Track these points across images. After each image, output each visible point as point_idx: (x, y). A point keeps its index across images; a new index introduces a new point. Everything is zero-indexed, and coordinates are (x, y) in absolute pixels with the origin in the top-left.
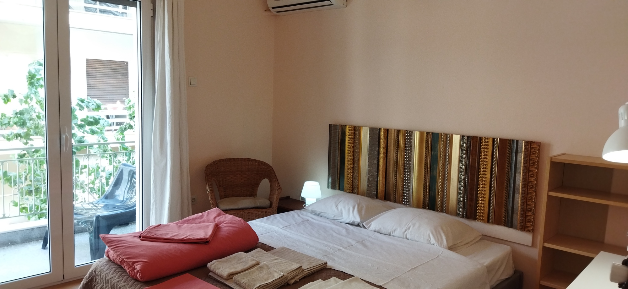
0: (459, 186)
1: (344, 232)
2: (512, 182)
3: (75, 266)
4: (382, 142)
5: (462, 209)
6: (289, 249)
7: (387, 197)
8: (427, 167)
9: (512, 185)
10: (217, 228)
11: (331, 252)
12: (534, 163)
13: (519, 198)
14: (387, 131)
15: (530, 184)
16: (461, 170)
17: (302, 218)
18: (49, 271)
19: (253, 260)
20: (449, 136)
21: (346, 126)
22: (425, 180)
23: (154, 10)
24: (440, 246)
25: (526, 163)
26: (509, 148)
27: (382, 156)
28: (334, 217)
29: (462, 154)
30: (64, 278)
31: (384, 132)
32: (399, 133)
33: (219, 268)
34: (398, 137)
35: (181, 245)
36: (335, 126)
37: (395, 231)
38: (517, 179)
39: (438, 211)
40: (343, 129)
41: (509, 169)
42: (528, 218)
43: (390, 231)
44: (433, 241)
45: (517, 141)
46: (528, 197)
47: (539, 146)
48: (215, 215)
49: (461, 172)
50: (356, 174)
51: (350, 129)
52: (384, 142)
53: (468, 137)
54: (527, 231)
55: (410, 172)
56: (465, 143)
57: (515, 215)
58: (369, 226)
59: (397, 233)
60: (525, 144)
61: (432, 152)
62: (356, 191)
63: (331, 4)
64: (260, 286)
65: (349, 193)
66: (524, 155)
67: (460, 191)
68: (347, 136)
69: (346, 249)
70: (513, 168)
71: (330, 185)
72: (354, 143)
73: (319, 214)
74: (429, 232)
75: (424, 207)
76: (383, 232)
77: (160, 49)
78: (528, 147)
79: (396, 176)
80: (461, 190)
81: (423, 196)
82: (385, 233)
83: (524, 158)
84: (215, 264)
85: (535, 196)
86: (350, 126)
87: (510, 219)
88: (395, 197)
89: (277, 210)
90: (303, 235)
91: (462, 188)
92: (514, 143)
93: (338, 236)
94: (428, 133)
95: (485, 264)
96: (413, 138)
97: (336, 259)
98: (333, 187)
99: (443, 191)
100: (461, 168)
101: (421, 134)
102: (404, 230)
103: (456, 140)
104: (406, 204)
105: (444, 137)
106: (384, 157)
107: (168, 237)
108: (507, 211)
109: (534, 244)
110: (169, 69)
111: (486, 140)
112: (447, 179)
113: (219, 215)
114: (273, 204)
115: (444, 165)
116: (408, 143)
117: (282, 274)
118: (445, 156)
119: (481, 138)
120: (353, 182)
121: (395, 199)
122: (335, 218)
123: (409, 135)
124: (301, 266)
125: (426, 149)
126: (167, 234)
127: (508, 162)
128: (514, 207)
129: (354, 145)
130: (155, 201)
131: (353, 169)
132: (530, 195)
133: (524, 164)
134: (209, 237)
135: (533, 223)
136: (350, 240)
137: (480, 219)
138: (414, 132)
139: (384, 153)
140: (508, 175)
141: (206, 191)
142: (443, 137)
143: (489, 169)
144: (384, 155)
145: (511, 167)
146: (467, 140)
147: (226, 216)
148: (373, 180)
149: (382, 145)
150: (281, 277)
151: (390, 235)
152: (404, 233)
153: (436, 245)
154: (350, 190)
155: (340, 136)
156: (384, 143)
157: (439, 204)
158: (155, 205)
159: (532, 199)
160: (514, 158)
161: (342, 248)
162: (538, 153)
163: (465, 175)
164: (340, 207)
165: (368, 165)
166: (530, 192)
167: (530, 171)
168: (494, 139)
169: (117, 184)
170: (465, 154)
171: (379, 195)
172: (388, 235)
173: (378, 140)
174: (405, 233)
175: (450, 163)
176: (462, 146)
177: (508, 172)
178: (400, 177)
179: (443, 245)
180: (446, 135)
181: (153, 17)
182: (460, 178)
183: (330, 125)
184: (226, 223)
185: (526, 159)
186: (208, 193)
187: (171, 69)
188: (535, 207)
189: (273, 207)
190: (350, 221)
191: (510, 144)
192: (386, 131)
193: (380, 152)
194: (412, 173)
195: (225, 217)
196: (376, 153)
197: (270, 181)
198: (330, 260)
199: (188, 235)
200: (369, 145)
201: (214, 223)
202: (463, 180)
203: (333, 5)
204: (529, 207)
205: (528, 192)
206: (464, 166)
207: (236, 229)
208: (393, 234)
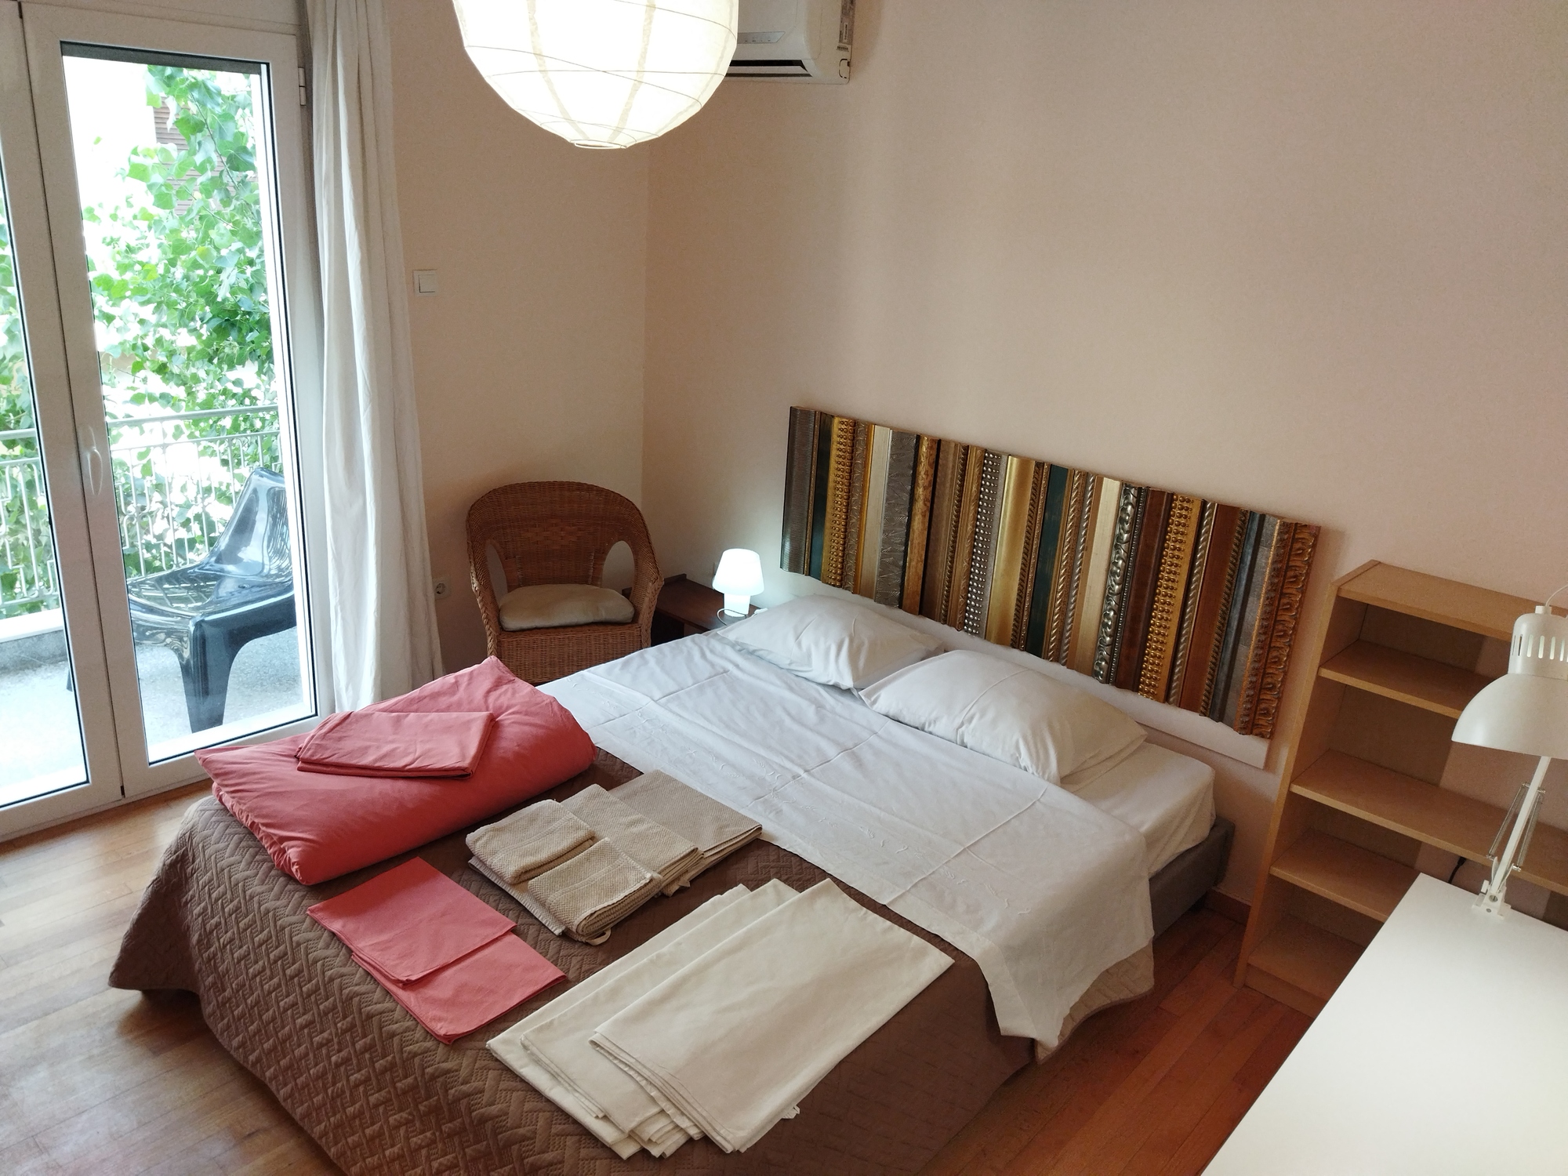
0: (1105, 606)
1: (810, 713)
2: (1236, 615)
3: (150, 764)
4: (922, 473)
5: (1106, 663)
6: (669, 780)
7: (925, 607)
8: (1030, 549)
9: (1235, 624)
10: (493, 726)
11: (774, 786)
12: (1295, 577)
13: (1247, 654)
14: (938, 444)
15: (1280, 627)
16: (1115, 568)
17: (712, 665)
18: (85, 779)
19: (578, 829)
20: (1093, 480)
21: (833, 417)
22: (1023, 581)
23: (308, 87)
24: (1041, 774)
25: (1277, 576)
26: (1239, 533)
27: (920, 506)
28: (790, 664)
29: (1122, 531)
30: (123, 793)
31: (930, 448)
32: (966, 454)
33: (494, 853)
34: (965, 465)
35: (401, 785)
36: (806, 413)
37: (935, 721)
38: (1248, 609)
39: (1047, 658)
40: (824, 422)
41: (1231, 584)
42: (1263, 706)
43: (923, 720)
44: (1025, 760)
45: (1263, 517)
46: (1270, 657)
47: (1316, 537)
48: (487, 684)
49: (1114, 574)
50: (853, 541)
51: (843, 427)
52: (926, 473)
53: (1140, 490)
54: (1256, 735)
55: (986, 557)
56: (1131, 504)
57: (1232, 694)
58: (873, 699)
59: (940, 728)
60: (1280, 529)
61: (1046, 514)
62: (851, 584)
63: (804, 72)
64: (592, 915)
65: (834, 586)
66: (1274, 554)
67: (1106, 621)
68: (835, 444)
69: (813, 776)
70: (1244, 582)
71: (786, 561)
72: (852, 463)
73: (754, 651)
74: (1017, 736)
75: (1014, 645)
76: (906, 721)
77: (328, 203)
78: (1286, 537)
79: (952, 562)
80: (1109, 619)
81: (1015, 619)
82: (912, 724)
83: (1274, 562)
84: (484, 839)
85: (1288, 656)
86: (844, 420)
87: (1219, 701)
88: (946, 611)
89: (650, 631)
90: (709, 727)
91: (1112, 613)
92: (1253, 521)
93: (796, 727)
94: (1040, 465)
95: (1144, 829)
96: (1002, 472)
97: (785, 808)
98: (794, 567)
99: (1064, 613)
100: (1115, 564)
101: (1024, 462)
102: (958, 721)
103: (1110, 491)
104: (972, 633)
105: (1081, 481)
106: (925, 511)
107: (367, 760)
108: (1214, 681)
109: (1269, 764)
110: (358, 262)
111: (1185, 504)
112: (1078, 585)
113: (498, 684)
114: (641, 616)
115: (1073, 550)
116: (988, 483)
117: (648, 876)
118: (1077, 527)
119: (1171, 497)
120: (843, 560)
121: (946, 616)
122: (793, 667)
123: (990, 460)
124: (697, 849)
125: (1031, 504)
126: (365, 750)
127: (1232, 566)
128: (1234, 676)
129: (851, 470)
130: (342, 603)
131: (846, 529)
132: (1275, 654)
133: (1271, 577)
134: (472, 763)
135: (1273, 718)
136: (824, 744)
137: (1148, 692)
138: (1004, 458)
139: (925, 501)
140: (1229, 596)
141: (470, 584)
142: (1077, 481)
143: (1184, 577)
144: (925, 505)
145: (1238, 580)
146: (1138, 498)
147: (516, 685)
148: (894, 564)
149: (923, 479)
150: (646, 885)
151: (923, 730)
152: (957, 729)
153: (1031, 770)
154: (834, 579)
155: (816, 441)
156: (928, 475)
157: (1052, 643)
158: (341, 611)
159: (1278, 662)
160: (1250, 558)
161: (801, 772)
162: (1310, 553)
163: (1122, 583)
164: (807, 639)
165: (883, 525)
166: (1278, 645)
167: (1282, 595)
168: (1204, 503)
169: (243, 526)
170: (1127, 532)
171: (906, 602)
172: (917, 728)
173: (911, 464)
174: (960, 730)
175: (1088, 548)
176: (1124, 510)
177: (1230, 590)
178: (961, 566)
179: (1050, 773)
180: (1085, 475)
181: (307, 107)
182: (1110, 589)
183: (793, 410)
184: (513, 713)
185: (1279, 566)
186: (473, 589)
187: (362, 262)
188: (1283, 682)
189: (640, 622)
190: (828, 682)
191: (1244, 522)
192: (935, 446)
193: (917, 497)
194: (991, 560)
195: (514, 693)
196: (906, 497)
197: (635, 553)
198: (771, 812)
199: (417, 754)
200: (889, 474)
201: (485, 714)
202: (1117, 594)
203: (809, 75)
204: (1269, 680)
205: (1272, 645)
206: (1124, 561)
207: (541, 732)
208: (931, 729)
